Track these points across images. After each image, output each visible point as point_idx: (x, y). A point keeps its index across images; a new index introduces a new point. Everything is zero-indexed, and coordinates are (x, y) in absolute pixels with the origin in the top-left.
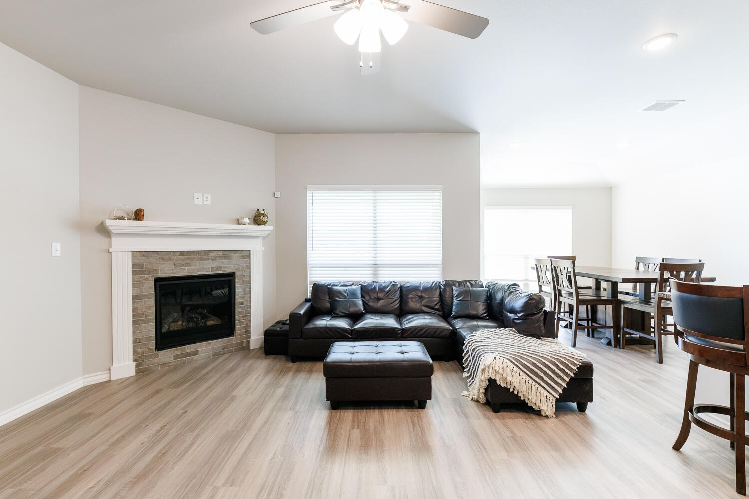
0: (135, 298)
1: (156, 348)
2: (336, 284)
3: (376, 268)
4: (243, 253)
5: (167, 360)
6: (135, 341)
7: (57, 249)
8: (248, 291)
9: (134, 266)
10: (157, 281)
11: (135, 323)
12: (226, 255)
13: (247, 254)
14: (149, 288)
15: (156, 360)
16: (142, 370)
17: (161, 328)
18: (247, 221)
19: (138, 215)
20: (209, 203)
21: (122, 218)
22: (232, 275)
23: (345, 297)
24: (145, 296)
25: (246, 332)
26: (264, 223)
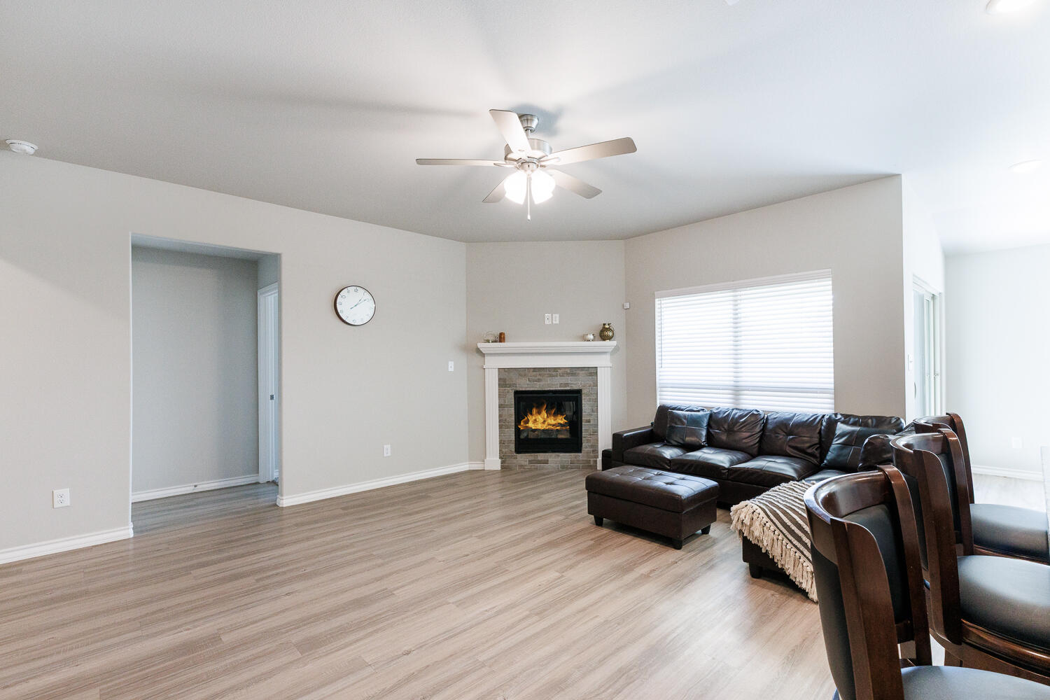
0: (501, 406)
1: (515, 451)
2: (682, 408)
3: (737, 391)
4: (590, 369)
5: (523, 463)
6: (500, 443)
7: (451, 366)
8: (595, 410)
9: (500, 379)
10: (516, 393)
11: (500, 427)
12: (573, 371)
13: (592, 371)
14: (511, 399)
15: (515, 461)
16: (505, 467)
17: (519, 435)
18: (591, 337)
19: (501, 338)
20: (558, 322)
21: (488, 341)
22: (579, 392)
23: (683, 423)
24: (507, 405)
25: (593, 451)
26: (610, 338)
